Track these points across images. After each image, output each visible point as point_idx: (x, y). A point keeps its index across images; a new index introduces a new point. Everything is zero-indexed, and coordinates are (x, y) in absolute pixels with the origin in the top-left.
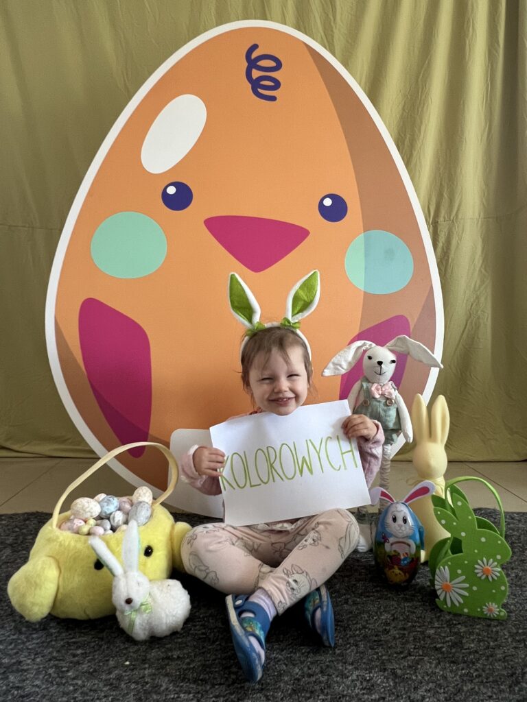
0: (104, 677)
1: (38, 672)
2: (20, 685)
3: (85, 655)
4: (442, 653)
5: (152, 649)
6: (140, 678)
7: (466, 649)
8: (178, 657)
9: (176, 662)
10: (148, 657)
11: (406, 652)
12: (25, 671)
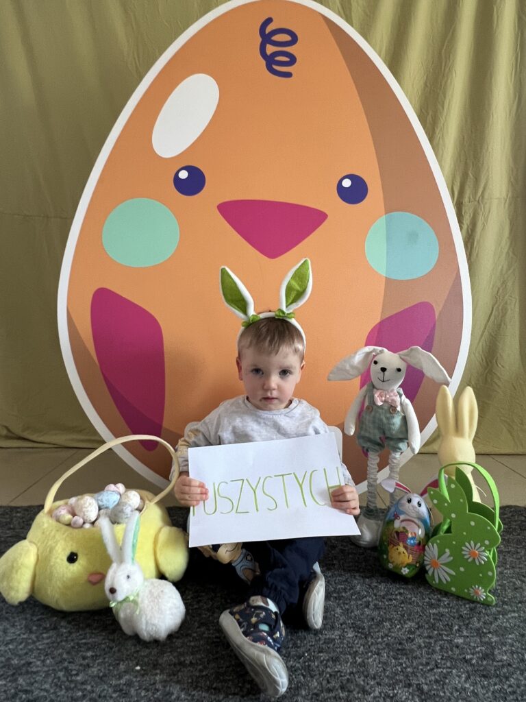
0: (114, 682)
1: (47, 675)
2: (29, 688)
3: (94, 657)
4: (472, 665)
5: (164, 653)
6: (151, 685)
7: (498, 662)
8: (191, 662)
9: (189, 668)
10: (160, 661)
11: (433, 663)
12: (35, 673)
